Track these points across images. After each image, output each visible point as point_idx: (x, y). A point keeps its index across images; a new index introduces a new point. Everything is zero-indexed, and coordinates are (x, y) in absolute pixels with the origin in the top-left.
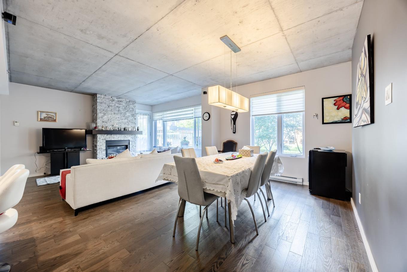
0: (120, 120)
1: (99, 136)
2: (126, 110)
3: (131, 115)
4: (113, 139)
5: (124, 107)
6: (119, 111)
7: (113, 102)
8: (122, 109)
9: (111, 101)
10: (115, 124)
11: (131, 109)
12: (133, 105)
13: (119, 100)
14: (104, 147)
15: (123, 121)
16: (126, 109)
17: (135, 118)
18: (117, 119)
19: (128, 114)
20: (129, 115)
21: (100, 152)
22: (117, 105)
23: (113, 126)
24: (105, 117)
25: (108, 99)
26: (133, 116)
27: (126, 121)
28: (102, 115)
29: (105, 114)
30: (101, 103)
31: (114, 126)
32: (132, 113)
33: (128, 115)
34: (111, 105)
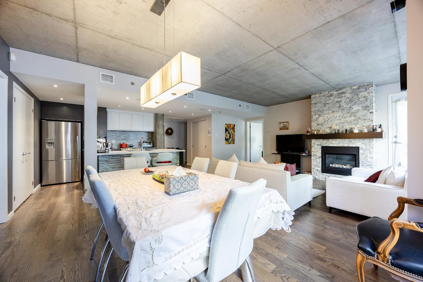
0: (342, 120)
1: (313, 141)
2: (353, 103)
3: (363, 107)
4: (330, 145)
5: (348, 100)
6: (340, 107)
7: (331, 98)
8: (345, 102)
9: (328, 98)
10: (334, 125)
11: (361, 99)
12: (366, 91)
13: (340, 91)
14: (319, 154)
15: (348, 119)
16: (353, 101)
17: (371, 111)
18: (337, 118)
19: (355, 108)
20: (358, 108)
21: (315, 158)
22: (337, 100)
23: (331, 128)
24: (321, 118)
25: (324, 96)
26: (367, 108)
27: (353, 118)
28: (317, 116)
29: (320, 115)
30: (316, 103)
31: (333, 128)
32: (363, 105)
33: (356, 110)
34: (328, 102)
